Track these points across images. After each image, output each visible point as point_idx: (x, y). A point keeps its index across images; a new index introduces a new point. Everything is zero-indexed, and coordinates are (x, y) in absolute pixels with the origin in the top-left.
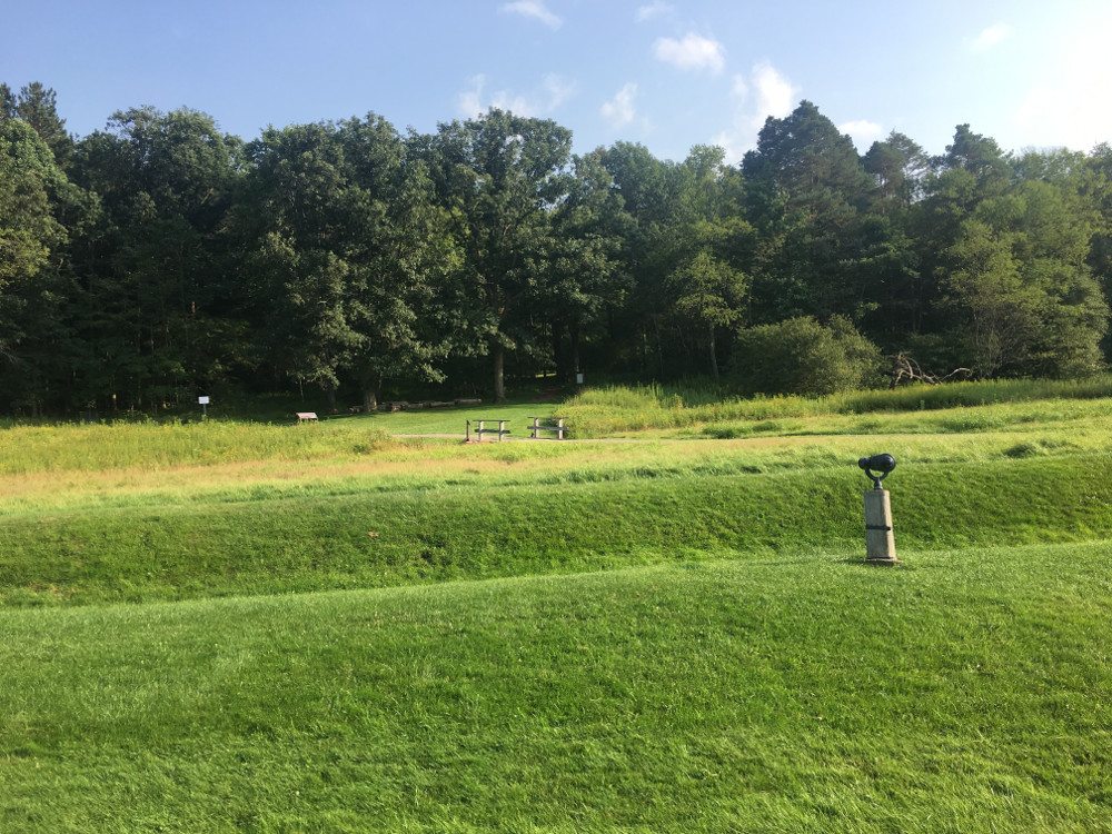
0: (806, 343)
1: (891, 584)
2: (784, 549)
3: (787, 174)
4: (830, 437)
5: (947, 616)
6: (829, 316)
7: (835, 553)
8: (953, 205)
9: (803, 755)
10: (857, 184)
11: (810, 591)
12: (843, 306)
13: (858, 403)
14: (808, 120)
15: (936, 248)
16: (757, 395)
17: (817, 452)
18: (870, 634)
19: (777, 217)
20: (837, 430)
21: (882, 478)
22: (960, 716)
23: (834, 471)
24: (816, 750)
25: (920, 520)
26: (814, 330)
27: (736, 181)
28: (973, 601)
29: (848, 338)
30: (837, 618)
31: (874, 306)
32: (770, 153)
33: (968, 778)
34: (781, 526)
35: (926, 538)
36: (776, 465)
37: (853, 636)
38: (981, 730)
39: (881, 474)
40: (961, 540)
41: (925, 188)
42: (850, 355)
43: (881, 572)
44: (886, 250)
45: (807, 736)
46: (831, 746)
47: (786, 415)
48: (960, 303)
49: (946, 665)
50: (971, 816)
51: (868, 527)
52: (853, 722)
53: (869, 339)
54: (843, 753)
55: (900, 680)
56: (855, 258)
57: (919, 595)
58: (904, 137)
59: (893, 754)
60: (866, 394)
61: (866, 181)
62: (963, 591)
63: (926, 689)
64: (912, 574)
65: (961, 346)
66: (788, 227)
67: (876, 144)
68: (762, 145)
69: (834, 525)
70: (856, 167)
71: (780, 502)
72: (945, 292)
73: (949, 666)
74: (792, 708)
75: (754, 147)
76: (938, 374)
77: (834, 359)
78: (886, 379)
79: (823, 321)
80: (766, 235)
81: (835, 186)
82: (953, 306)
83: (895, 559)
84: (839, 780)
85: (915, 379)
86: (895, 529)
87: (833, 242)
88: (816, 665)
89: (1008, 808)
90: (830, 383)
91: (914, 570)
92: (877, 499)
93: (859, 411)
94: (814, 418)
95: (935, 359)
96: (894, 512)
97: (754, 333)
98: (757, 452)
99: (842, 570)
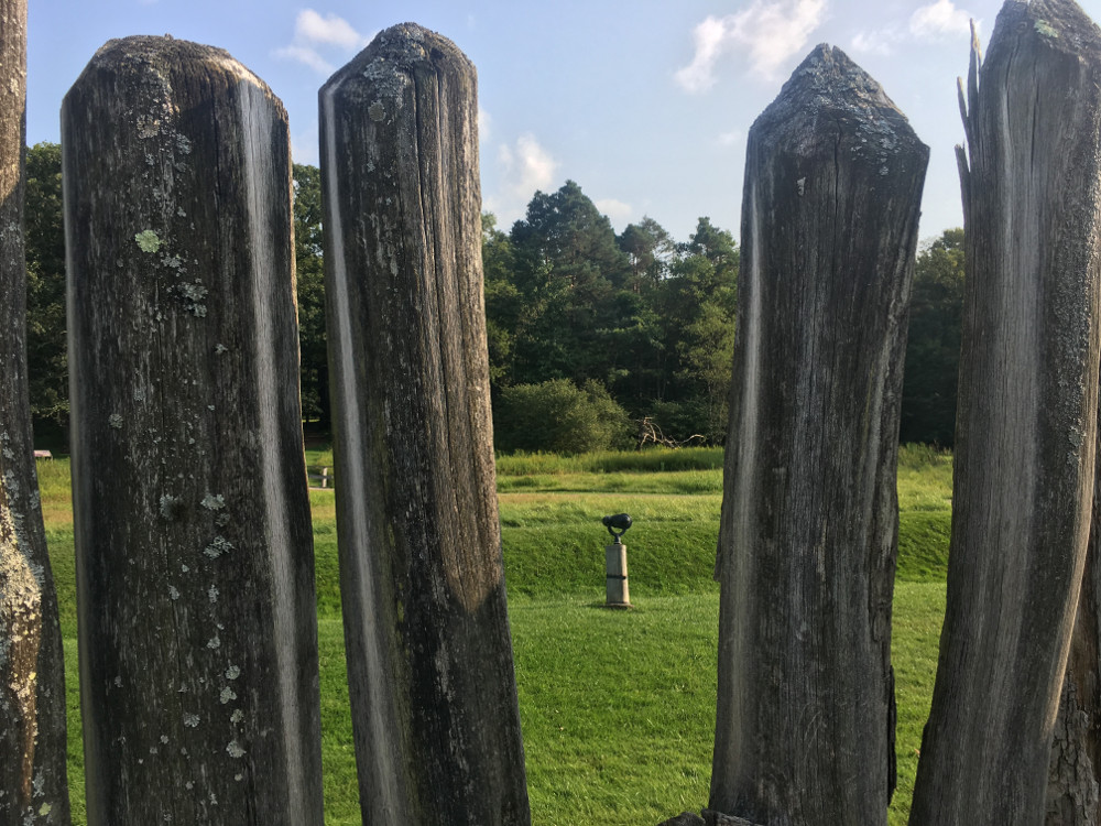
0: (564, 404)
1: (624, 623)
2: (538, 596)
3: (552, 245)
4: (582, 494)
5: (663, 648)
6: (585, 380)
7: (581, 599)
8: (695, 288)
9: (548, 756)
10: (613, 260)
11: (558, 630)
12: (598, 372)
13: (608, 462)
14: (572, 199)
15: (679, 325)
16: (517, 451)
17: (569, 508)
18: (603, 663)
19: (540, 285)
20: (588, 488)
21: (621, 534)
22: (666, 723)
23: (583, 527)
24: (558, 752)
25: (651, 571)
26: (571, 393)
27: (505, 247)
28: (684, 637)
29: (600, 402)
30: (578, 651)
31: (625, 372)
32: (537, 224)
33: (667, 767)
34: (536, 575)
35: (655, 586)
36: (533, 519)
37: (591, 665)
38: (681, 733)
39: (621, 530)
40: (683, 588)
41: (672, 271)
42: (603, 417)
43: (617, 615)
44: (636, 322)
45: (552, 743)
46: (570, 748)
47: (543, 471)
48: (698, 376)
49: (660, 686)
50: (667, 792)
51: (609, 576)
52: (587, 731)
53: (619, 403)
54: (578, 754)
55: (624, 699)
56: (608, 327)
57: (644, 632)
58: (654, 223)
59: (615, 753)
60: (615, 454)
61: (620, 259)
62: (679, 629)
63: (643, 704)
64: (641, 616)
65: (697, 414)
66: (550, 294)
67: (630, 227)
68: (531, 217)
69: (580, 574)
70: (612, 245)
71: (536, 554)
72: (685, 365)
73: (662, 687)
74: (541, 722)
75: (523, 218)
76: (677, 439)
77: (587, 420)
78: (633, 441)
79: (579, 384)
80: (531, 299)
81: (594, 260)
82: (692, 378)
83: (629, 604)
84: (574, 773)
85: (657, 442)
86: (630, 579)
87: (591, 312)
88: (560, 689)
89: (694, 786)
90: (584, 442)
91: (643, 613)
92: (616, 553)
93: (608, 471)
94: (568, 475)
95: (675, 425)
96: (630, 564)
97: (516, 392)
98: (516, 506)
99: (585, 613)
